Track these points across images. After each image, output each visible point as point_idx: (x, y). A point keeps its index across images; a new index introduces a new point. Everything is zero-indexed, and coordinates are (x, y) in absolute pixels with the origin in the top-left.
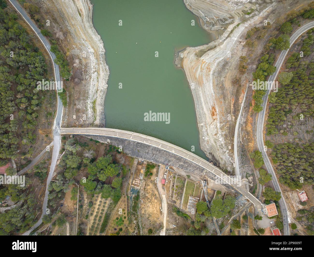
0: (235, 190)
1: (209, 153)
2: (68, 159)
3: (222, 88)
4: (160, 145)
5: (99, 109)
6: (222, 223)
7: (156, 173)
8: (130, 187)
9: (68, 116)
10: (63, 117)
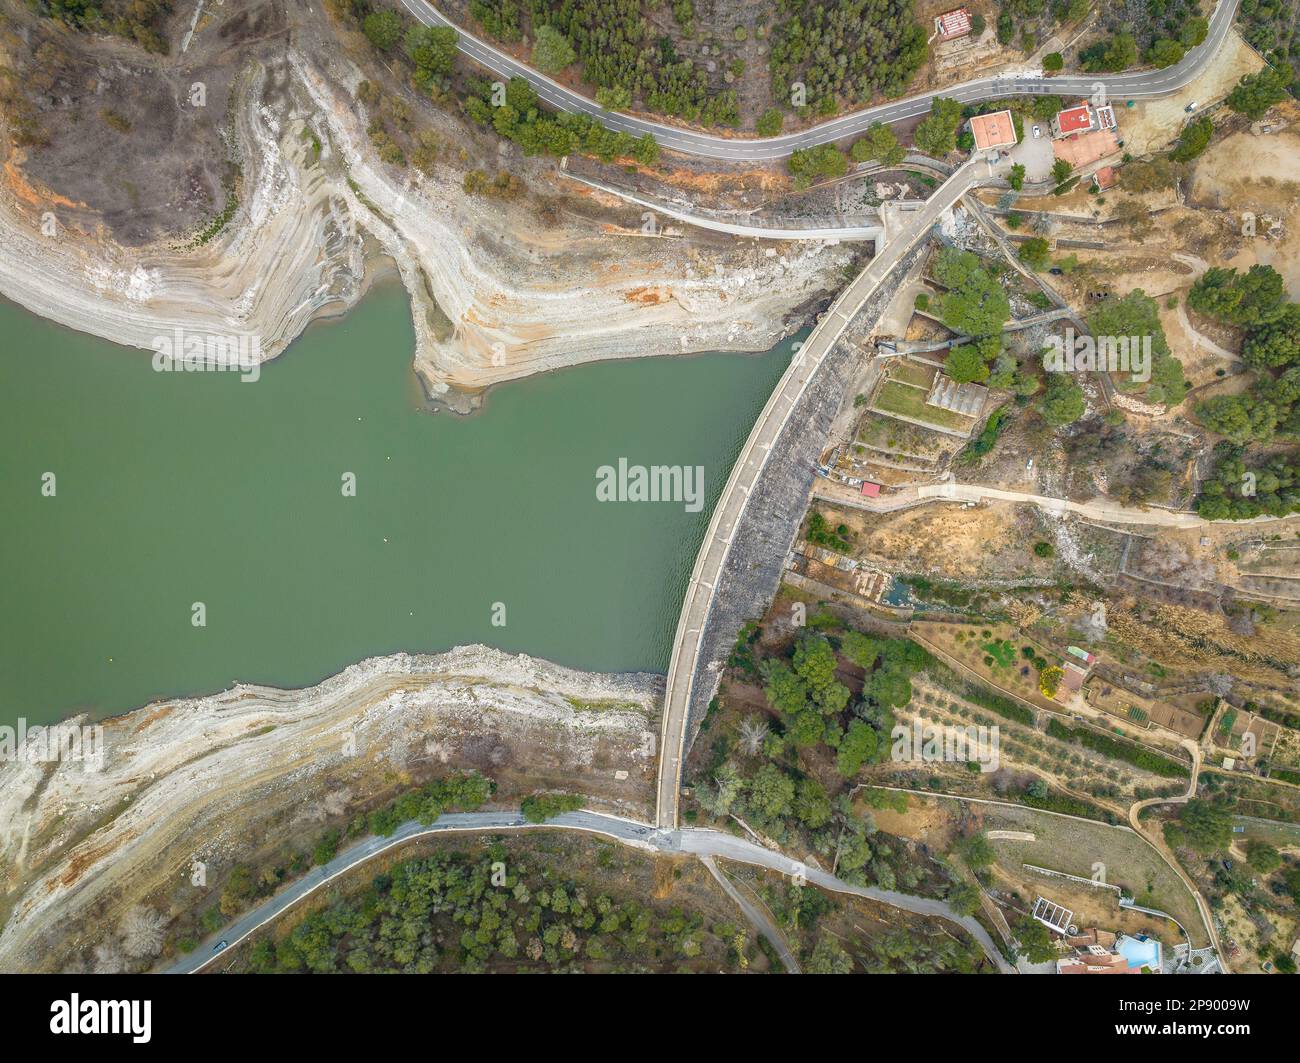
0: (919, 245)
1: (785, 322)
2: (763, 808)
3: (565, 261)
4: (741, 491)
5: (600, 689)
6: (1029, 298)
7: (838, 514)
8: (884, 609)
9: (615, 796)
10: (617, 814)
